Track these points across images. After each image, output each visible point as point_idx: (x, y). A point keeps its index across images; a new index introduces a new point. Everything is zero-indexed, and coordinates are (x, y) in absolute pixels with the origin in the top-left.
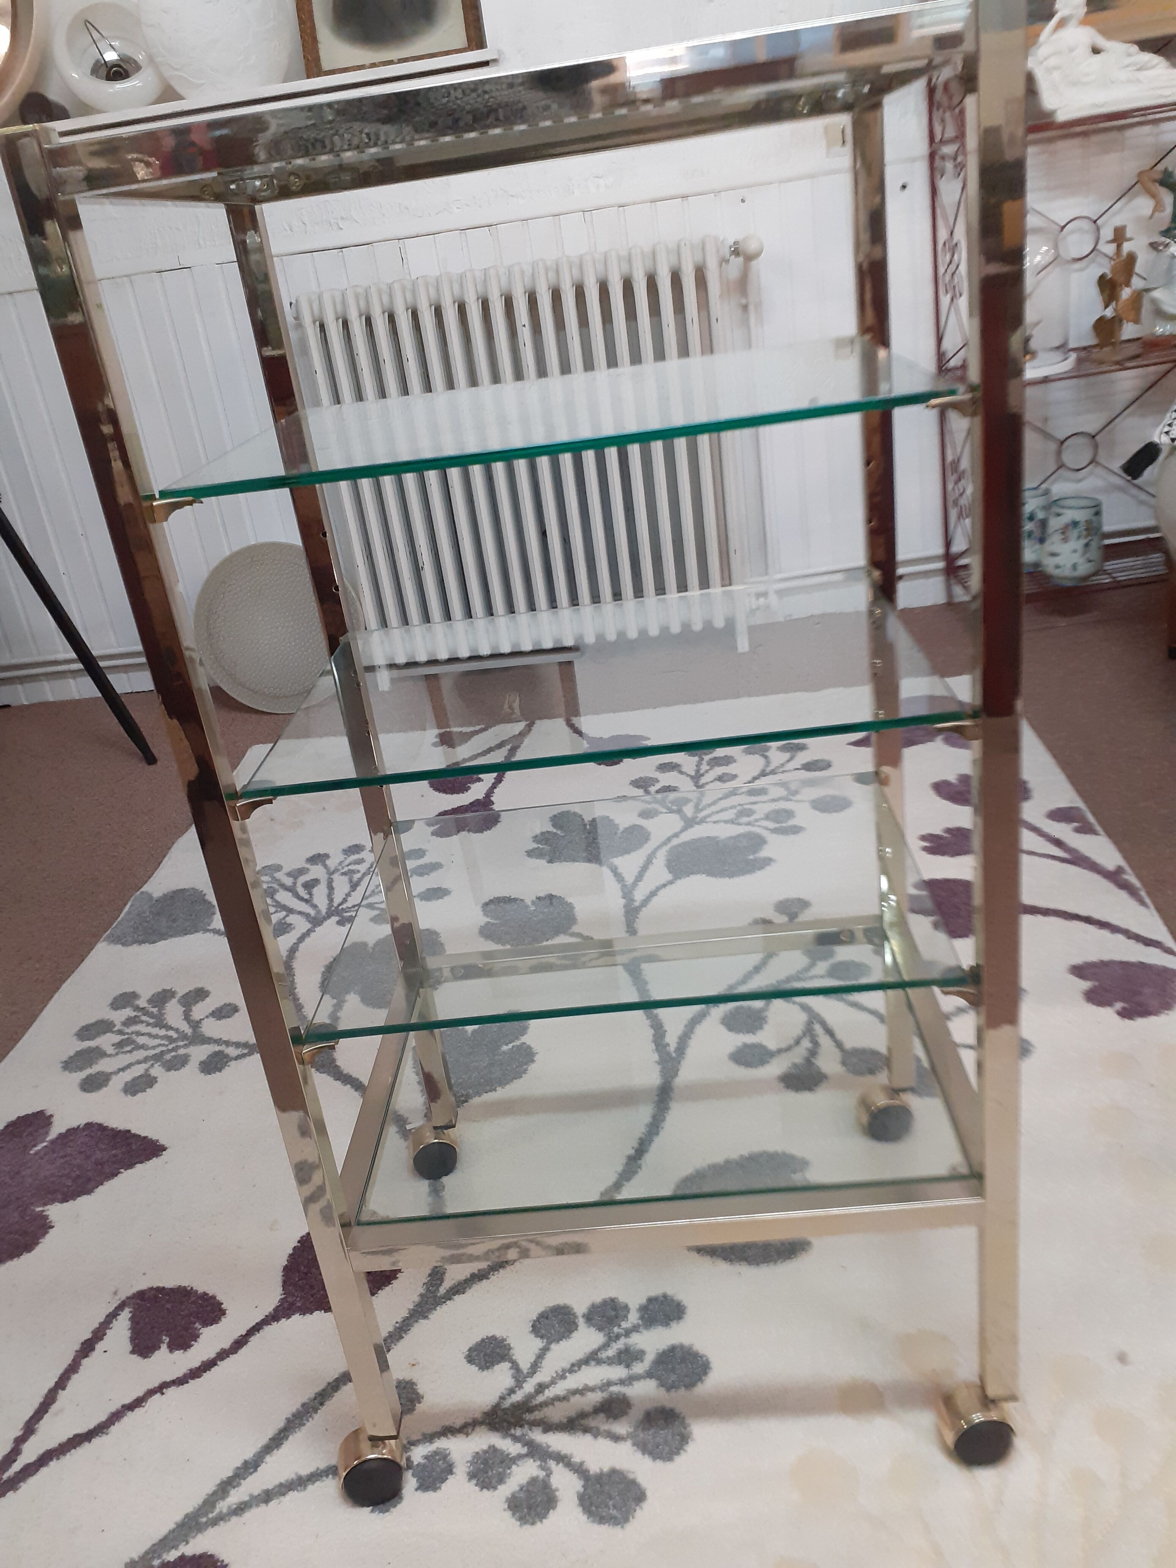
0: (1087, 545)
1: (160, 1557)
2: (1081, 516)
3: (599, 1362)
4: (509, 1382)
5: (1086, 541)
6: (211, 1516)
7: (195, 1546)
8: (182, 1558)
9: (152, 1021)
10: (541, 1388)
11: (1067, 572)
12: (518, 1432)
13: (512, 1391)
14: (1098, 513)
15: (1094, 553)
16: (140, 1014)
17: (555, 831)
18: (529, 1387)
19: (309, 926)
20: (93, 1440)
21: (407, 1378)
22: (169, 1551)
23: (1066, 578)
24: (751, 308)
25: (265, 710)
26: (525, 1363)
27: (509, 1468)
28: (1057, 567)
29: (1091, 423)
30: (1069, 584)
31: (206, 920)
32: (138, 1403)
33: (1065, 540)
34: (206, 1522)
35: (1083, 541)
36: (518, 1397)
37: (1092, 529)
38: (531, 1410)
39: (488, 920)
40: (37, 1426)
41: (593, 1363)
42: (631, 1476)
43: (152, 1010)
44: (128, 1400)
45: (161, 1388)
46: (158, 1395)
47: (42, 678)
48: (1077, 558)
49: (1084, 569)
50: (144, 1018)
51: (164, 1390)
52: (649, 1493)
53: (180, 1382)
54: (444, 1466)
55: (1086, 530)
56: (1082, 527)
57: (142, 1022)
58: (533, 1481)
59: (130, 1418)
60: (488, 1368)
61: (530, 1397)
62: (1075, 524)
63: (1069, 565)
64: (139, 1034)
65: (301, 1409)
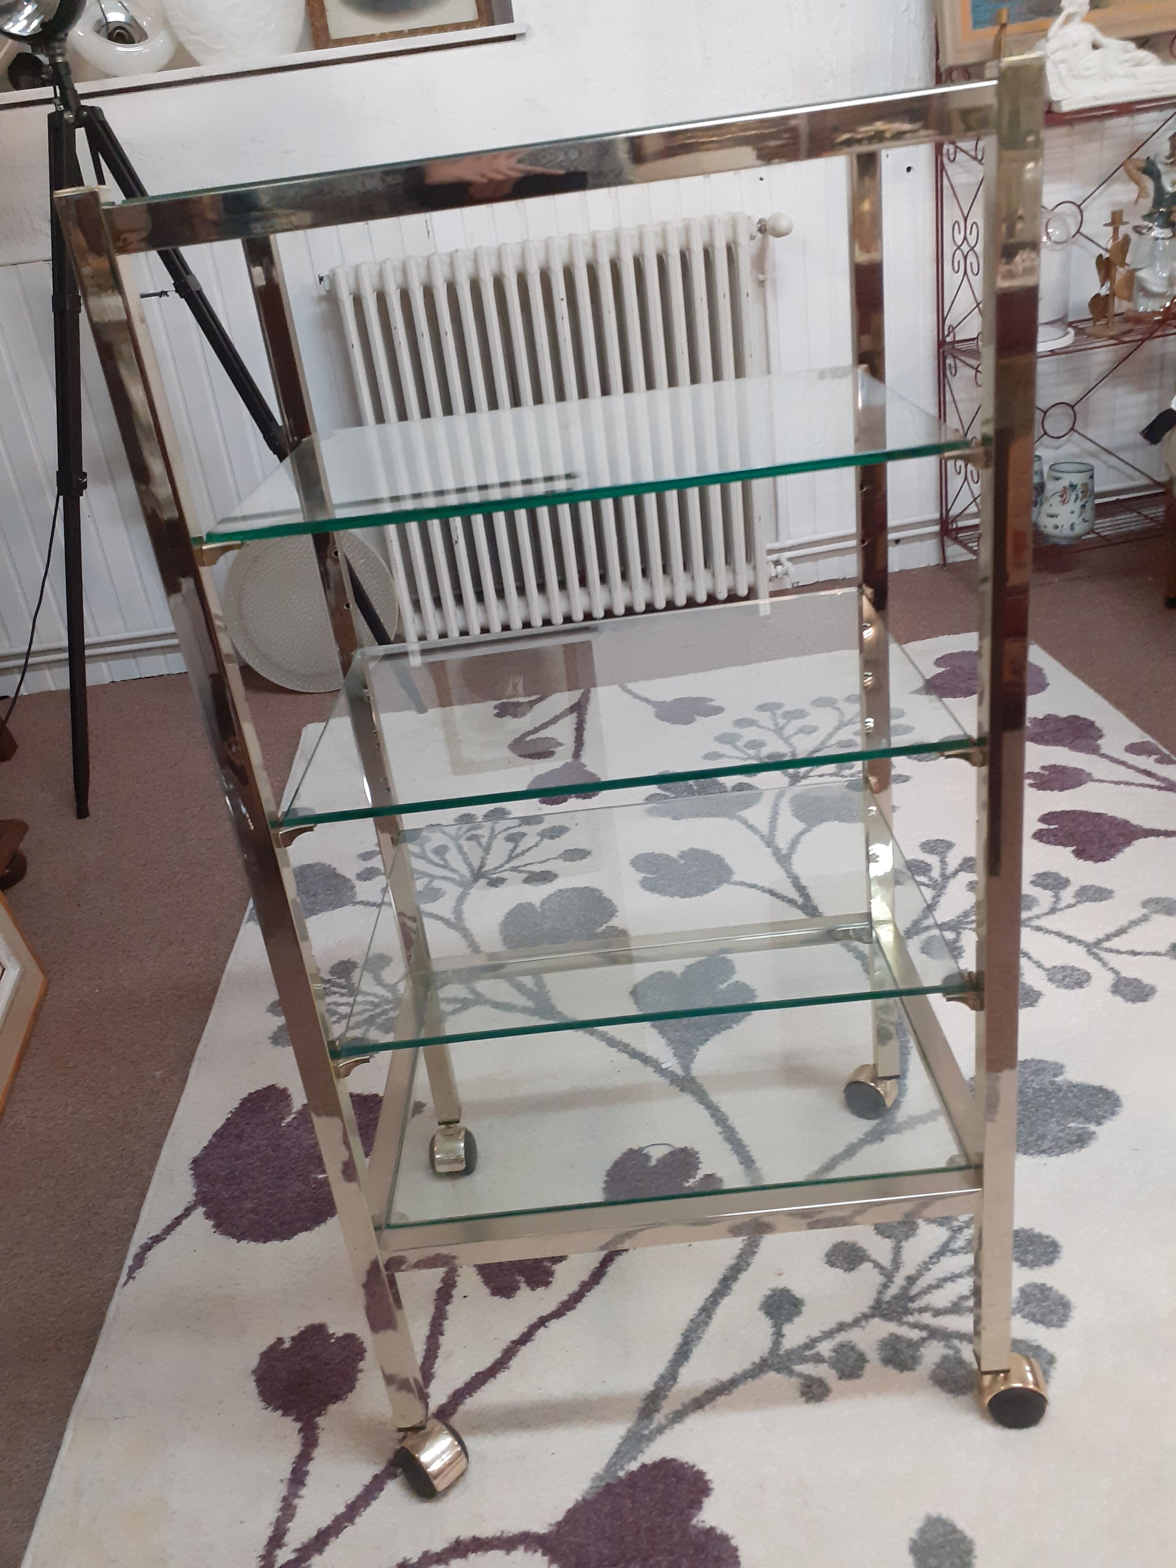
0: (1083, 506)
1: (622, 1468)
2: (1078, 479)
3: (955, 1252)
4: (880, 1279)
5: (1082, 503)
6: (652, 1427)
7: (652, 1454)
8: (644, 1466)
9: (344, 991)
10: (911, 1280)
11: (1066, 531)
12: (910, 1319)
13: (885, 1286)
14: (1092, 477)
15: (1089, 513)
16: (327, 986)
17: (663, 793)
18: (899, 1280)
19: (461, 890)
20: (498, 1376)
21: (781, 1286)
22: (629, 1462)
23: (1064, 538)
24: (768, 284)
25: (299, 690)
26: (886, 1260)
27: (919, 1351)
28: (1056, 527)
29: (1070, 394)
30: (1064, 542)
31: (349, 894)
32: (525, 1338)
33: (1064, 502)
34: (651, 1432)
35: (1080, 503)
36: (893, 1290)
37: (1087, 491)
38: (912, 1299)
39: (643, 875)
40: (433, 1371)
41: (949, 1254)
42: (1035, 1344)
43: (338, 981)
44: (515, 1337)
45: (543, 1322)
46: (542, 1329)
47: (43, 666)
48: (1075, 519)
49: (1080, 528)
50: (335, 989)
51: (547, 1324)
52: (1056, 1355)
53: (558, 1313)
54: (855, 1356)
55: (1082, 492)
56: (1079, 489)
57: (335, 993)
58: (945, 1358)
59: (525, 1351)
60: (853, 1269)
61: (905, 1289)
62: (1073, 487)
63: (1067, 526)
64: (336, 1004)
65: (691, 1324)
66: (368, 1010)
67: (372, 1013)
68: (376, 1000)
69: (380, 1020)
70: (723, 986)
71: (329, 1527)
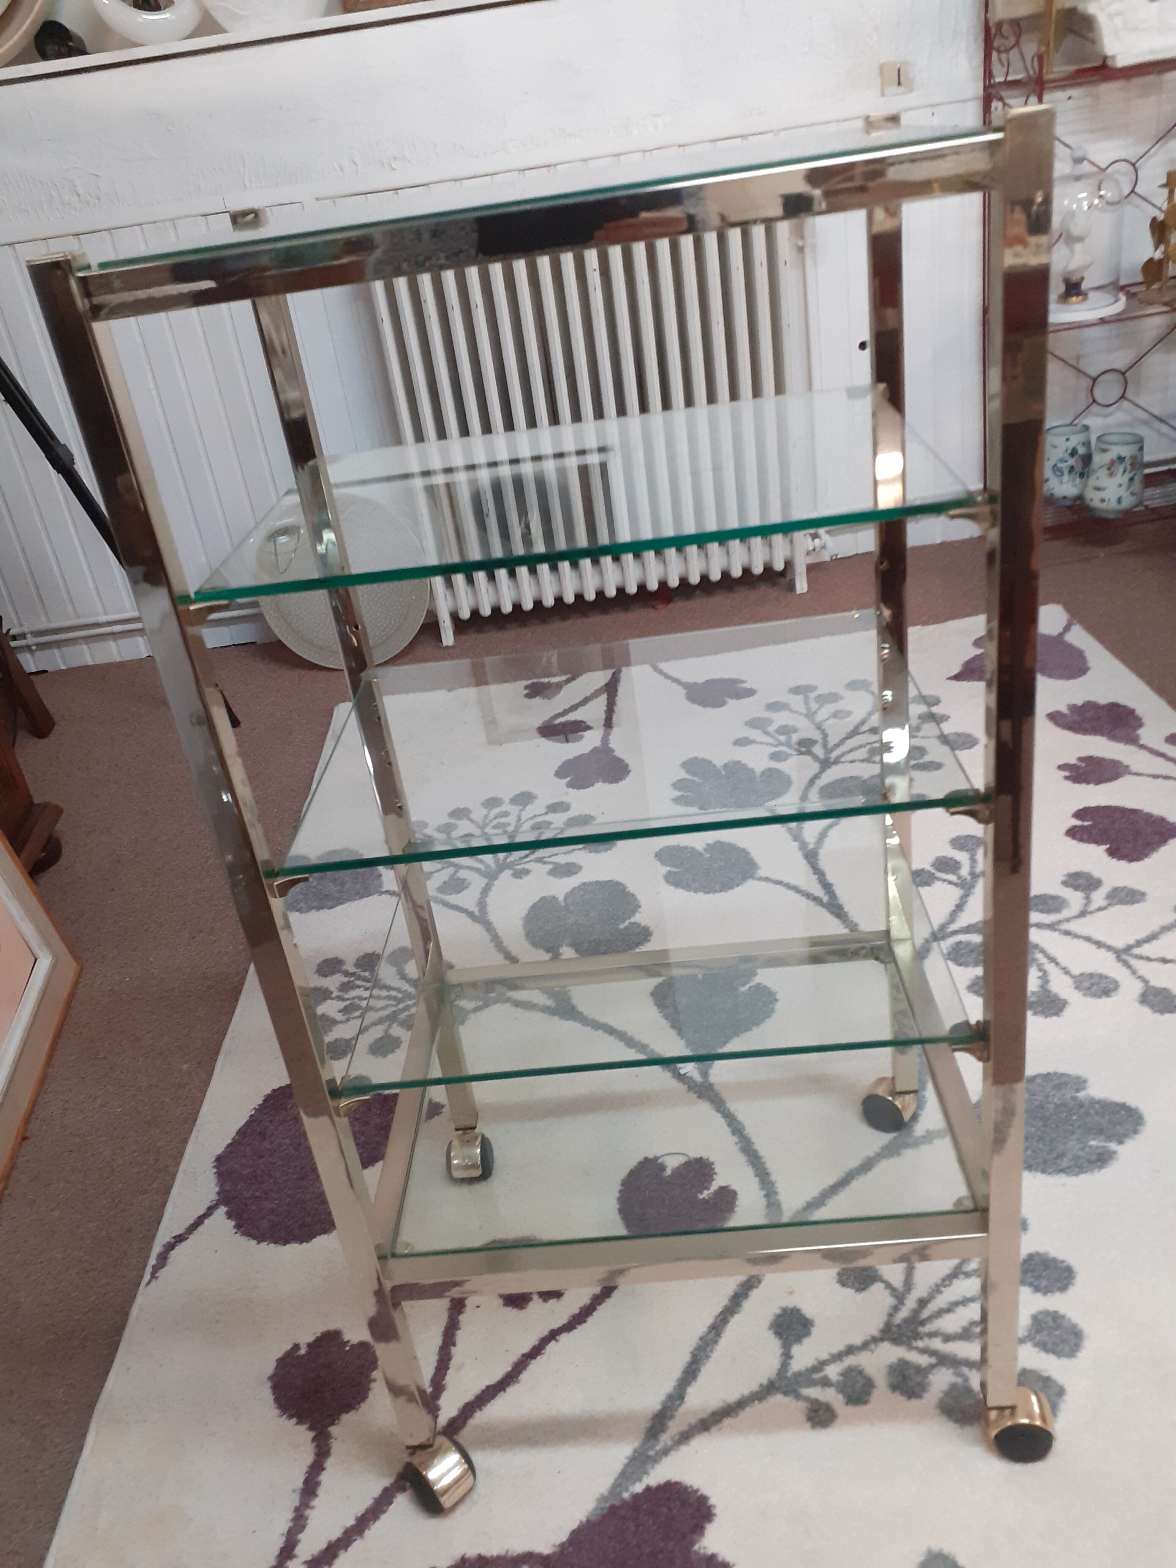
0: (1131, 480)
1: (627, 1490)
2: (1126, 451)
3: (968, 1275)
4: (891, 1301)
5: (1131, 475)
6: (658, 1448)
7: (657, 1476)
8: (648, 1489)
9: (368, 985)
10: (923, 1303)
11: (1113, 505)
12: (920, 1344)
13: (896, 1309)
14: (1141, 449)
15: (1137, 485)
16: (352, 979)
17: (691, 778)
18: (910, 1303)
19: (486, 881)
20: (508, 1390)
21: (791, 1305)
22: (634, 1483)
23: (1111, 512)
24: (807, 250)
25: (332, 666)
26: (897, 1281)
27: (927, 1377)
28: (1103, 501)
29: (1121, 360)
30: (1112, 516)
31: (375, 882)
32: (536, 1352)
33: (1111, 475)
34: (656, 1454)
35: (1128, 476)
36: (904, 1313)
37: (1137, 463)
38: (923, 1323)
39: (668, 868)
40: (444, 1382)
41: (962, 1276)
42: (1045, 1374)
43: (363, 974)
44: (526, 1349)
45: (553, 1335)
46: (553, 1343)
47: (81, 641)
48: (1122, 492)
49: (1128, 502)
50: (359, 983)
51: (557, 1337)
52: (1066, 1387)
53: (569, 1327)
54: (863, 1381)
55: (1131, 464)
56: (1128, 462)
57: (359, 987)
58: (953, 1387)
59: (535, 1365)
60: (864, 1289)
61: (916, 1313)
62: (1121, 459)
63: (1114, 500)
64: (360, 998)
65: (700, 1343)
66: (392, 1006)
67: (394, 1009)
68: (400, 995)
69: (402, 1016)
70: (743, 989)
71: (339, 1540)
